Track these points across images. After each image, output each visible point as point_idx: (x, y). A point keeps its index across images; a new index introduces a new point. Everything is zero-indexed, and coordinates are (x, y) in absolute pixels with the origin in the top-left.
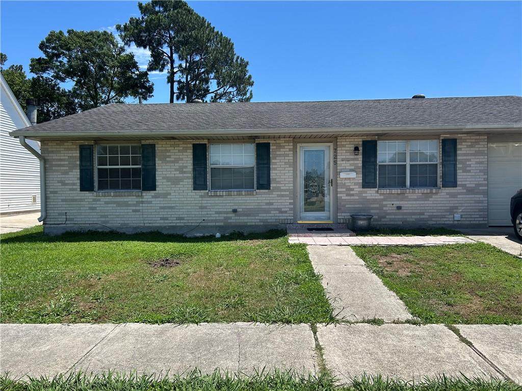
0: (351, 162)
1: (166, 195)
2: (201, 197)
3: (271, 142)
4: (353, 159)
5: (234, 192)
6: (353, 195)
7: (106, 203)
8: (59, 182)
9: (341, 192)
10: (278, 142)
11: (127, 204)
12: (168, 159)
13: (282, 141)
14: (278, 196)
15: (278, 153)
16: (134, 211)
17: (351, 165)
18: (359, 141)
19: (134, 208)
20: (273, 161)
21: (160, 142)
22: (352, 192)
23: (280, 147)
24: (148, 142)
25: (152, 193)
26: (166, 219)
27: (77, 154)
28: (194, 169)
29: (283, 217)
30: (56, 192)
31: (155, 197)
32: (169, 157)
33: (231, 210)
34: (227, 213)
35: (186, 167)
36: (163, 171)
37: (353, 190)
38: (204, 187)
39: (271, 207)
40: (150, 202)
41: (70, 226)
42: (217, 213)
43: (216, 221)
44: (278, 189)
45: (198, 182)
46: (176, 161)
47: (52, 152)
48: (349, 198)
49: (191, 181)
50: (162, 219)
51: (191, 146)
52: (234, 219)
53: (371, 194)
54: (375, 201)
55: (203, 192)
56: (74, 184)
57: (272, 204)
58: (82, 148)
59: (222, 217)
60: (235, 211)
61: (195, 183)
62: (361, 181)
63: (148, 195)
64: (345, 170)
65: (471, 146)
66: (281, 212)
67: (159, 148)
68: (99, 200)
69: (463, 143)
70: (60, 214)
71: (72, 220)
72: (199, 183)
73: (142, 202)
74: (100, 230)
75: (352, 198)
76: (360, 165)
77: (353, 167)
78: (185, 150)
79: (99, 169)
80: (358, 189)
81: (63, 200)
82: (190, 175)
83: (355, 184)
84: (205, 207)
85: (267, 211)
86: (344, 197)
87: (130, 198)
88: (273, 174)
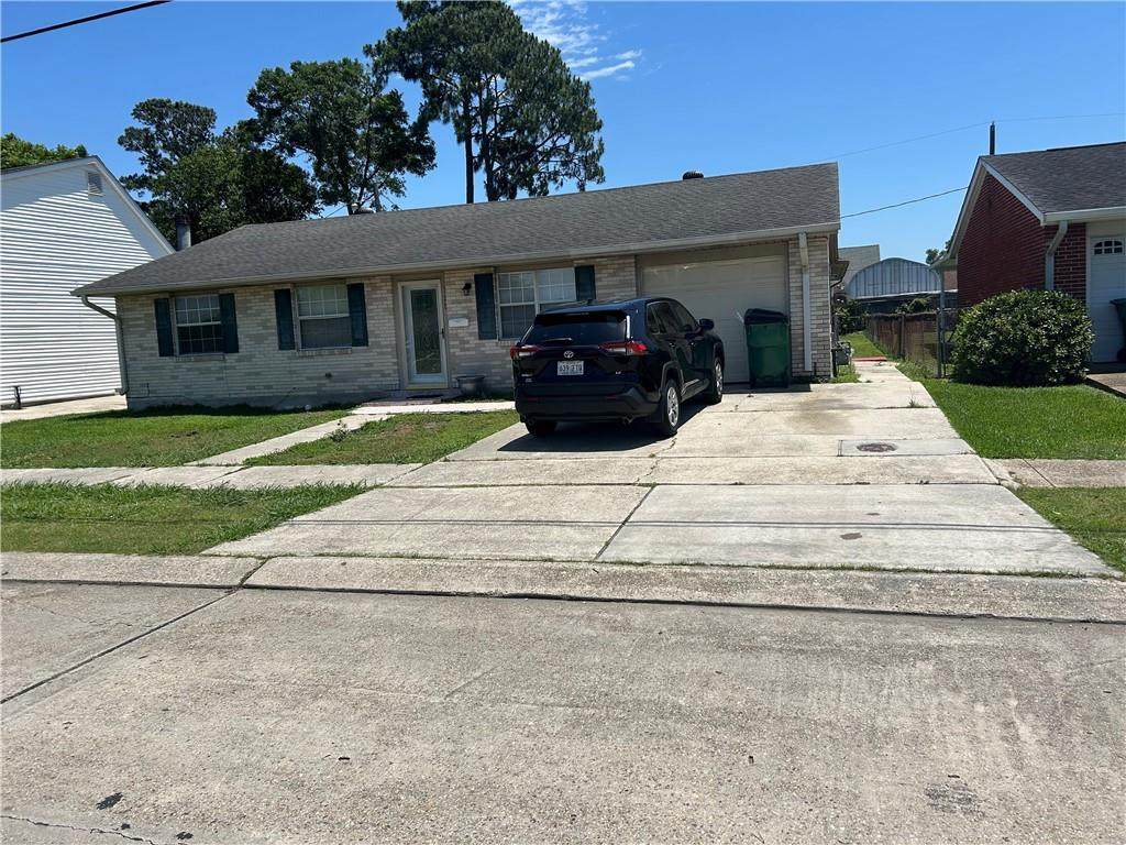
0: (464, 305)
1: (249, 358)
2: (289, 358)
3: (366, 282)
4: (466, 301)
5: (325, 351)
6: (468, 350)
7: (189, 370)
8: (138, 346)
9: (453, 347)
10: (373, 281)
11: (208, 370)
12: (249, 312)
13: (377, 280)
14: (379, 354)
15: (374, 296)
16: (219, 379)
17: (464, 308)
18: (470, 276)
19: (217, 375)
20: (369, 307)
21: (240, 290)
22: (467, 346)
23: (375, 288)
24: (226, 291)
25: (235, 356)
26: (253, 388)
27: (152, 310)
28: (278, 323)
29: (387, 381)
30: (135, 359)
31: (239, 360)
32: (250, 308)
33: (324, 374)
34: (320, 378)
35: (269, 320)
36: (246, 327)
37: (468, 342)
38: (292, 346)
39: (371, 369)
40: (234, 368)
41: (154, 400)
42: (309, 379)
43: (308, 389)
44: (378, 345)
45: (284, 341)
46: (258, 314)
47: (128, 310)
48: (463, 353)
49: (275, 338)
50: (248, 388)
51: (272, 292)
52: (329, 386)
53: (491, 346)
54: (495, 356)
55: (290, 353)
56: (152, 348)
57: (371, 365)
58: (157, 303)
59: (315, 383)
60: (329, 376)
61: (280, 341)
62: (477, 330)
63: (231, 358)
64: (456, 317)
65: (614, 275)
66: (383, 375)
67: (237, 298)
68: (180, 367)
69: (604, 271)
70: (142, 385)
71: (154, 392)
72: (286, 343)
73: (225, 368)
74: (184, 404)
75: (467, 353)
76: (475, 308)
77: (466, 312)
78: (267, 298)
79: (179, 328)
80: (474, 341)
81: (144, 369)
82: (275, 331)
83: (471, 334)
84: (295, 372)
85: (368, 374)
86: (458, 352)
87: (212, 363)
88: (370, 324)
